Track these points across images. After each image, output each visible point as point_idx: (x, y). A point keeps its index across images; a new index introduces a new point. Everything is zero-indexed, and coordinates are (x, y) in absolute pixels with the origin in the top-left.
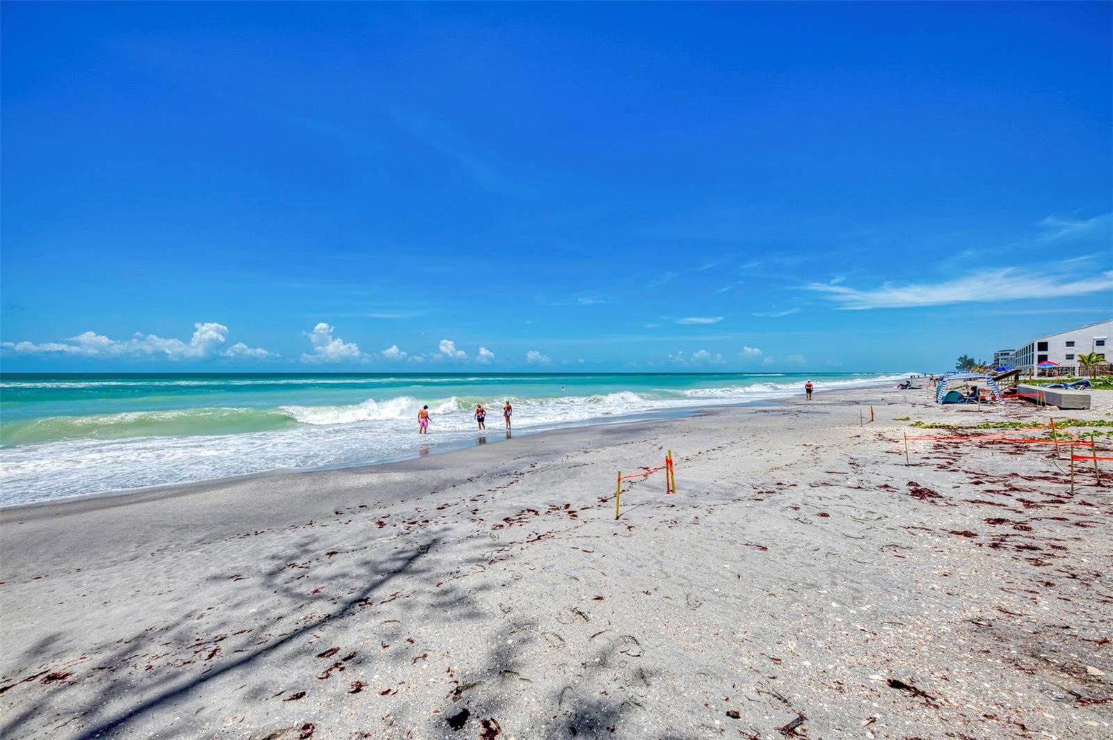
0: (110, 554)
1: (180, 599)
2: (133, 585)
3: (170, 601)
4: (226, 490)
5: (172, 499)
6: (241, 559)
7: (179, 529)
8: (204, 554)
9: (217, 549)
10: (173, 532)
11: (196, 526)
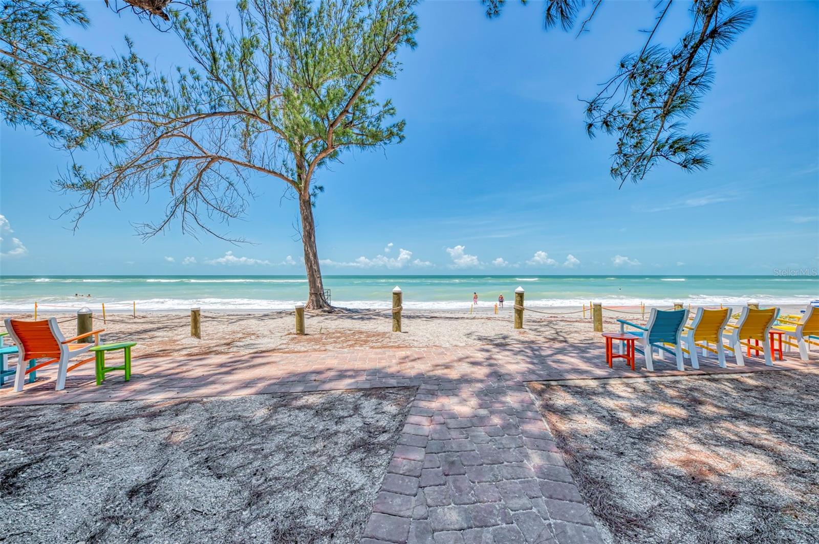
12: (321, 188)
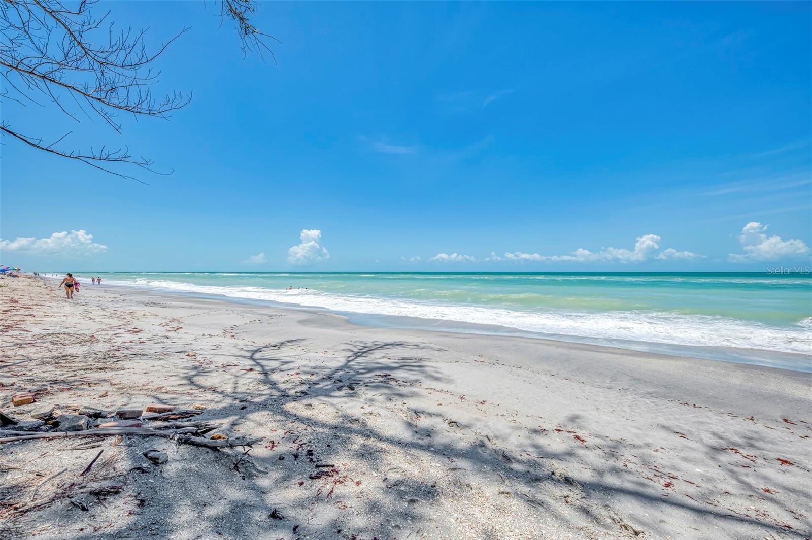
0: (597, 380)
1: (640, 429)
2: (611, 405)
3: (635, 427)
4: (664, 361)
5: (626, 357)
6: (683, 422)
7: (635, 380)
8: (653, 405)
9: (663, 405)
10: (630, 380)
11: (645, 382)
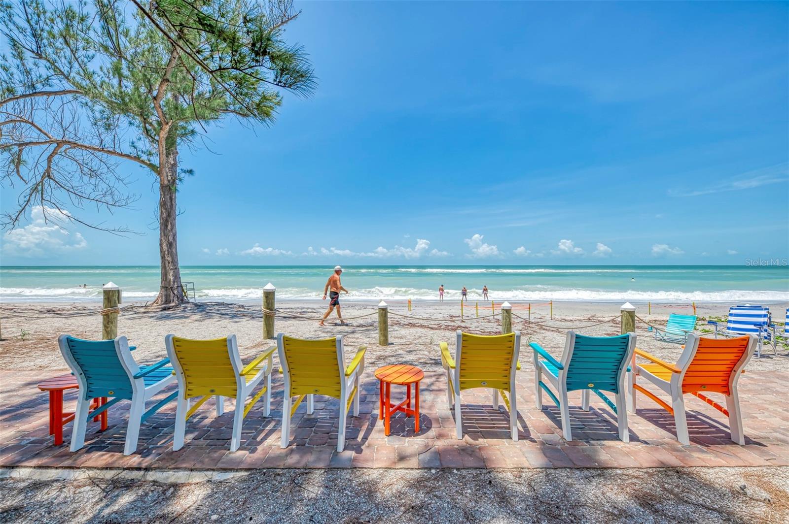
12: (191, 172)
